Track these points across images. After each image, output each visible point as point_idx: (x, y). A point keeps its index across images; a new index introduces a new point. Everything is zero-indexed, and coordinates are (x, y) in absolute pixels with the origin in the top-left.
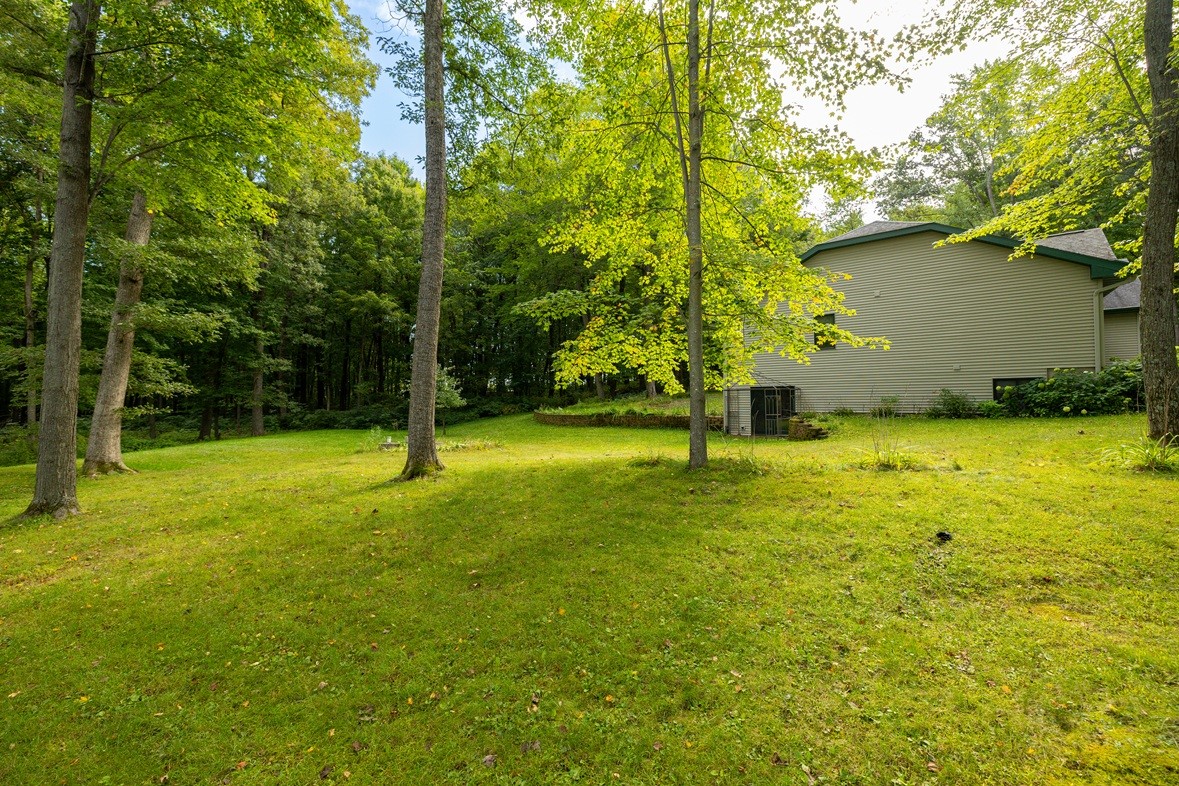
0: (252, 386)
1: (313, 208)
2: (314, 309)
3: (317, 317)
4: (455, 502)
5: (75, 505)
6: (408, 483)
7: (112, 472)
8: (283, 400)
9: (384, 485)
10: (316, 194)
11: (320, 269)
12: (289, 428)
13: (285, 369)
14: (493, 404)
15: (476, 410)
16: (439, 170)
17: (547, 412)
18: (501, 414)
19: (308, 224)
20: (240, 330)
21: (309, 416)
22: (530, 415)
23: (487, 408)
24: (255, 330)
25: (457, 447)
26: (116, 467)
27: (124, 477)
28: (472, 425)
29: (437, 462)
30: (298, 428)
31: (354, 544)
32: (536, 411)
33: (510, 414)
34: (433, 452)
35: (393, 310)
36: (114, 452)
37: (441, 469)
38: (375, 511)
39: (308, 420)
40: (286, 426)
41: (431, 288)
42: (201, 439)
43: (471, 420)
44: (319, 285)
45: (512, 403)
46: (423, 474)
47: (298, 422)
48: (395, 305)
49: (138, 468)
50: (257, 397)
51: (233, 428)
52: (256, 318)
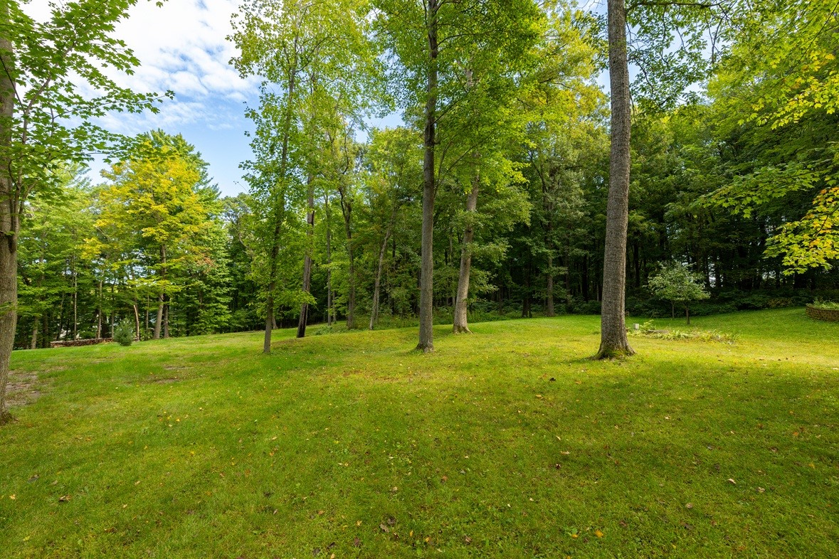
0: (547, 285)
1: (574, 162)
2: (580, 231)
3: (585, 236)
4: (620, 386)
5: (431, 347)
6: (597, 362)
7: (463, 332)
8: (564, 293)
9: (579, 361)
10: (577, 152)
11: (581, 202)
12: (573, 313)
13: (563, 273)
14: (755, 297)
15: (733, 303)
16: (622, 99)
17: (824, 306)
18: (766, 307)
19: (571, 174)
20: (537, 251)
21: (585, 305)
22: (804, 310)
23: (747, 301)
24: (545, 250)
25: (679, 336)
26: (464, 329)
27: (466, 335)
28: (729, 317)
29: (626, 347)
30: (577, 313)
31: (519, 400)
32: (808, 305)
33: (778, 307)
34: (622, 339)
35: (641, 222)
36: (464, 323)
37: (631, 354)
38: (553, 379)
39: (584, 308)
40: (570, 311)
41: (617, 200)
42: (522, 317)
43: (727, 312)
44: (581, 214)
45: (783, 296)
46: (611, 357)
47: (578, 309)
48: (643, 217)
49: (473, 331)
50: (549, 293)
51: (542, 311)
52: (546, 242)
